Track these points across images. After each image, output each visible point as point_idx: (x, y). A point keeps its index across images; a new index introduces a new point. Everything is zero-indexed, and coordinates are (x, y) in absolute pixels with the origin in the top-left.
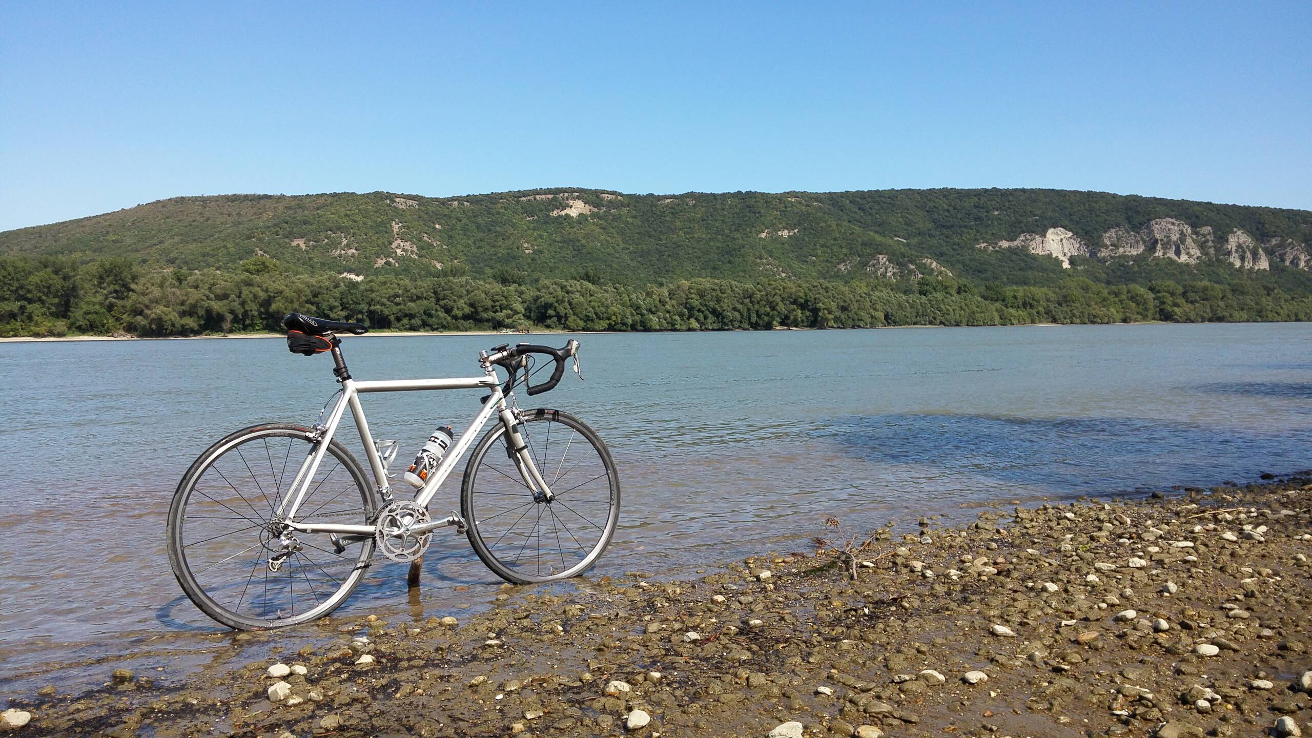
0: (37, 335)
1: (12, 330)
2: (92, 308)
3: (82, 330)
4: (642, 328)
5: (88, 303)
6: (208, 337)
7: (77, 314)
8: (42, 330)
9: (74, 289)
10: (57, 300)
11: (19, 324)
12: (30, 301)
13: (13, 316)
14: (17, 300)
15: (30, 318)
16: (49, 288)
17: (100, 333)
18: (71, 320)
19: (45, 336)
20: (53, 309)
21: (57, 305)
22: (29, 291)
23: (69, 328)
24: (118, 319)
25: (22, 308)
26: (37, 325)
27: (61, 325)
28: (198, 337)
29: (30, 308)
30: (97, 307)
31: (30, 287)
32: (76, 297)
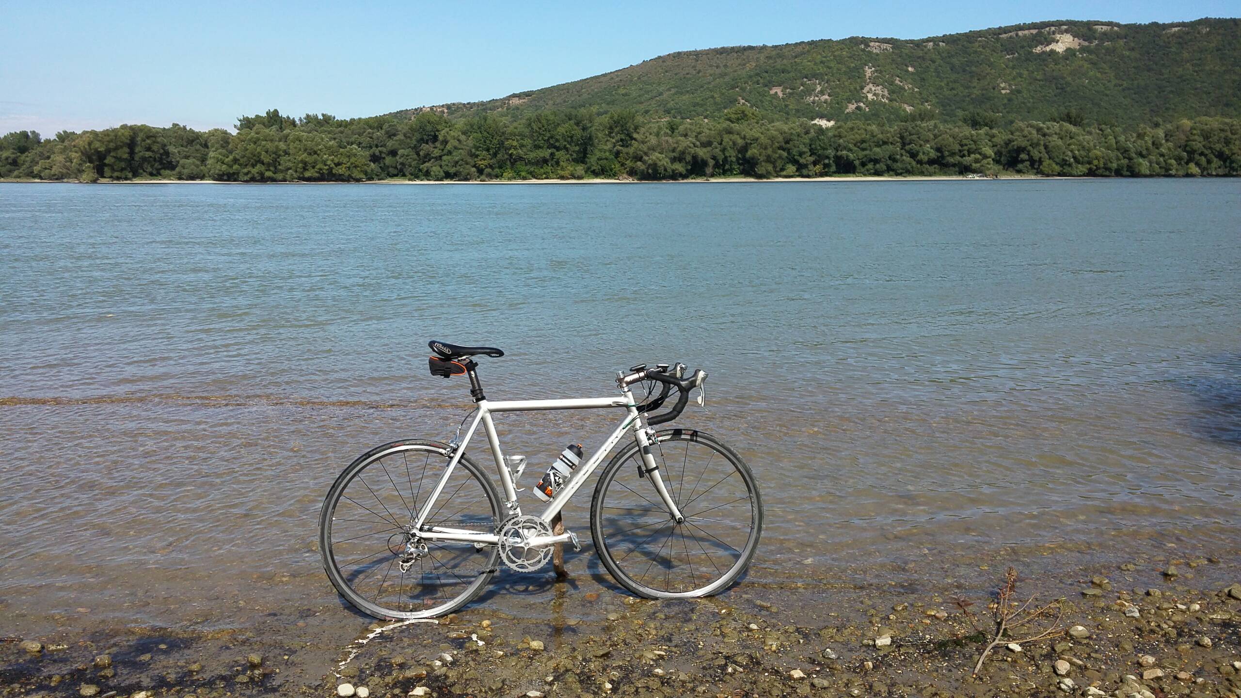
0: (562, 178)
1: (544, 173)
2: (603, 155)
3: (596, 174)
4: (1128, 173)
5: (600, 150)
6: (693, 181)
7: (592, 160)
8: (566, 173)
9: (590, 138)
10: (577, 148)
11: (549, 168)
12: (558, 149)
13: (545, 161)
14: (548, 148)
15: (558, 163)
16: (572, 137)
17: (609, 177)
18: (588, 165)
19: (568, 179)
20: (575, 156)
21: (578, 152)
22: (557, 140)
23: (586, 172)
24: (623, 165)
25: (552, 154)
26: (563, 169)
27: (580, 169)
28: (685, 181)
29: (558, 154)
30: (607, 154)
31: (558, 137)
32: (592, 145)
